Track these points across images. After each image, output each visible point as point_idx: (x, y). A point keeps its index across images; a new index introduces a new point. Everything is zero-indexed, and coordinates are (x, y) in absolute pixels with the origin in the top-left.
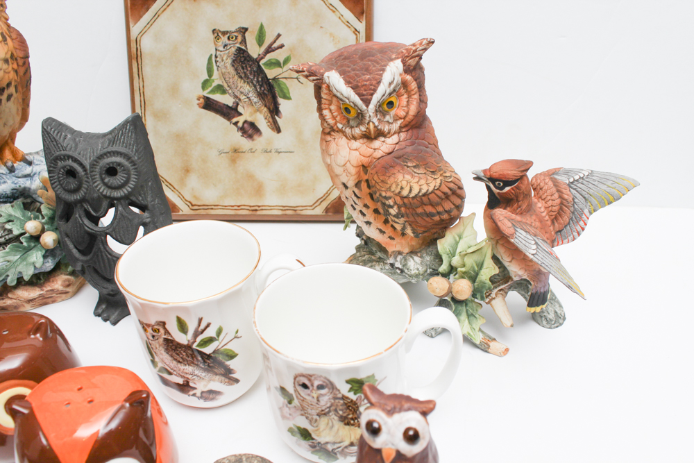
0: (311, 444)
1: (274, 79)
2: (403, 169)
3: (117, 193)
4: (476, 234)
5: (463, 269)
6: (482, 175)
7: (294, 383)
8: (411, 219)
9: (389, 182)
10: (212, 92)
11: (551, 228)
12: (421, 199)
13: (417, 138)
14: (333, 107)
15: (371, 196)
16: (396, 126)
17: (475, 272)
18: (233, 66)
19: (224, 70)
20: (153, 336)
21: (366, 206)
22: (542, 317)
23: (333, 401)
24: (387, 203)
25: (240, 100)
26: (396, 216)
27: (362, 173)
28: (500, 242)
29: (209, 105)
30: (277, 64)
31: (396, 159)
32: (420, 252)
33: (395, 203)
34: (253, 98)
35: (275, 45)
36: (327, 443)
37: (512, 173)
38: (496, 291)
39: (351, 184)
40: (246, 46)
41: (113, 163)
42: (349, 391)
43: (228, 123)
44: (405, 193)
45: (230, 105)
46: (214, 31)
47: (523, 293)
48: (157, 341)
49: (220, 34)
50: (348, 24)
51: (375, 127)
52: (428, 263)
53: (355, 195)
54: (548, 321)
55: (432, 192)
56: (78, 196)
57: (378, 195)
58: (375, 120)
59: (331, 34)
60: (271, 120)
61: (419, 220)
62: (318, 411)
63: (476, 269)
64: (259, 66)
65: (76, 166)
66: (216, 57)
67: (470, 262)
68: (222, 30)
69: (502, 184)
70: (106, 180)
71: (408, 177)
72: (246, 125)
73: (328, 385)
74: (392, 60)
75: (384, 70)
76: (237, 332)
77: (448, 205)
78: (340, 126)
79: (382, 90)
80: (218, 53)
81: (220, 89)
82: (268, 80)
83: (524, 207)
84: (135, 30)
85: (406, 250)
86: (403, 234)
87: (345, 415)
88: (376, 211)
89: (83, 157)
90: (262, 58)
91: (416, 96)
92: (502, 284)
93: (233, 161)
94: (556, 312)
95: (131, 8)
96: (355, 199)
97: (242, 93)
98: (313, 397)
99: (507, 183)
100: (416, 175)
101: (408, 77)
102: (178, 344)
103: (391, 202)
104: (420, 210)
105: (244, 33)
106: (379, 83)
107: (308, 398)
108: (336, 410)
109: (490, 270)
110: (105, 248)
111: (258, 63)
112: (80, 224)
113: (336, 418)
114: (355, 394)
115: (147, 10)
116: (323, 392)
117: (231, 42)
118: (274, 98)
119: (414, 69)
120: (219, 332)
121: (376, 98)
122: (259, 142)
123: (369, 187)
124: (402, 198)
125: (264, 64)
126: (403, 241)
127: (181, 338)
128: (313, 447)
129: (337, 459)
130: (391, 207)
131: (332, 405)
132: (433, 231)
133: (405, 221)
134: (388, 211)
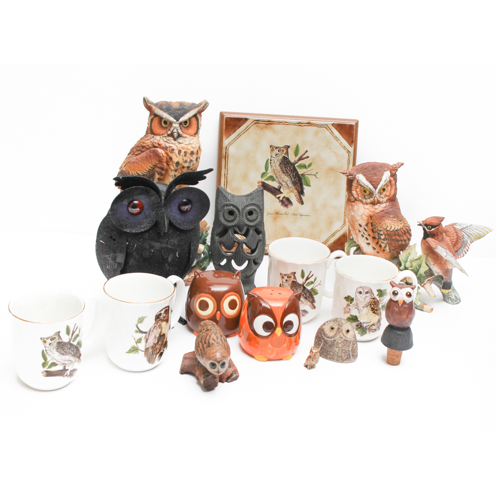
0: (357, 324)
1: (302, 175)
2: (388, 218)
3: (252, 224)
4: (416, 253)
5: (411, 268)
6: (422, 223)
7: (356, 292)
8: (389, 242)
9: (382, 223)
10: (267, 179)
11: (453, 249)
12: (395, 232)
13: (393, 205)
14: (358, 190)
15: (373, 231)
16: (385, 199)
17: (417, 269)
18: (280, 166)
19: (274, 168)
20: (286, 281)
21: (369, 235)
22: (448, 298)
23: (370, 300)
24: (380, 233)
25: (282, 185)
26: (383, 240)
27: (370, 219)
28: (429, 255)
29: (264, 186)
30: (304, 166)
31: (384, 214)
33: (384, 233)
34: (290, 184)
35: (304, 156)
36: (364, 323)
37: (435, 222)
38: (426, 280)
39: (363, 224)
40: (288, 156)
41: (252, 209)
42: (377, 295)
43: (274, 197)
44: (388, 229)
45: (276, 187)
46: (271, 146)
47: (439, 284)
48: (288, 283)
49: (274, 148)
50: (344, 148)
51: (377, 199)
53: (365, 230)
54: (452, 300)
55: (400, 230)
56: (233, 224)
57: (376, 229)
58: (377, 196)
59: (335, 153)
60: (298, 197)
61: (393, 243)
62: (363, 305)
64: (294, 167)
65: (234, 209)
66: (271, 160)
67: (415, 264)
68: (275, 146)
69: (430, 227)
70: (248, 217)
71: (390, 222)
72: (284, 199)
73: (369, 292)
74: (385, 171)
75: (383, 175)
76: (320, 282)
77: (405, 238)
78: (360, 198)
79: (382, 183)
80: (272, 158)
81: (272, 178)
82: (299, 175)
83: (440, 239)
84: (226, 142)
86: (384, 250)
87: (374, 307)
88: (374, 238)
89: (238, 205)
90: (296, 163)
91: (394, 187)
92: (430, 277)
93: (275, 219)
94: (456, 296)
95: (225, 130)
96: (365, 232)
97: (283, 181)
98: (363, 298)
99: (433, 227)
100: (393, 221)
101: (392, 179)
102: (298, 284)
103: (382, 233)
104: (394, 238)
105: (288, 149)
106: (381, 180)
107: (361, 299)
108: (371, 305)
109: (423, 269)
110: (242, 250)
111: (294, 165)
112: (232, 238)
113: (370, 309)
114: (379, 297)
115: (235, 132)
116: (367, 295)
117: (280, 153)
118: (301, 185)
119: (394, 176)
120: (315, 279)
121: (379, 187)
122: (291, 209)
123: (372, 226)
124: (387, 231)
125: (297, 166)
126: (383, 255)
127: (300, 281)
128: (357, 326)
129: (366, 333)
130: (382, 235)
131: (370, 302)
132: (397, 250)
133: (387, 243)
134: (380, 237)
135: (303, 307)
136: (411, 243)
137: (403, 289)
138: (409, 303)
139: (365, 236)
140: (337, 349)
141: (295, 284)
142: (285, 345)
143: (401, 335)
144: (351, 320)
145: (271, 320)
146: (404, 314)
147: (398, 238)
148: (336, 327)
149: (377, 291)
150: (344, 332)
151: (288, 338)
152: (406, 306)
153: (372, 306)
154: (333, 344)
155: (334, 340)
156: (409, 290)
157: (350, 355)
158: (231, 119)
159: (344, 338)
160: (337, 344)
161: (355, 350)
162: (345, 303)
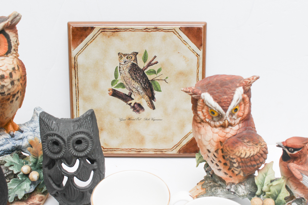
1: (152, 80)
2: (242, 144)
3: (81, 154)
4: (274, 173)
5: (269, 193)
6: (281, 145)
8: (244, 169)
9: (235, 151)
10: (117, 87)
12: (250, 158)
13: (247, 126)
14: (204, 111)
15: (224, 157)
16: (238, 121)
18: (129, 73)
19: (124, 75)
21: (220, 161)
24: (233, 161)
25: (133, 91)
26: (237, 168)
27: (219, 145)
28: (290, 179)
29: (115, 94)
30: (154, 72)
31: (238, 139)
32: (244, 182)
33: (237, 161)
34: (140, 90)
35: (153, 62)
37: (298, 144)
38: (286, 204)
39: (213, 150)
40: (137, 62)
41: (80, 138)
43: (126, 104)
44: (243, 156)
45: (127, 94)
46: (119, 54)
49: (122, 56)
50: (193, 51)
51: (228, 122)
52: (248, 188)
53: (215, 156)
55: (256, 154)
56: (59, 156)
57: (228, 157)
58: (228, 119)
59: (184, 56)
60: (150, 102)
61: (248, 169)
63: (277, 193)
64: (144, 73)
65: (59, 139)
66: (120, 68)
67: (273, 189)
68: (123, 53)
69: (293, 150)
70: (76, 147)
71: (245, 148)
72: (135, 105)
74: (237, 87)
75: (234, 93)
78: (207, 120)
79: (233, 104)
80: (121, 66)
81: (122, 85)
82: (149, 81)
83: (303, 161)
84: (74, 52)
85: (237, 182)
86: (237, 175)
88: (225, 164)
89: (63, 134)
90: (146, 69)
91: (248, 105)
92: (290, 201)
93: (128, 124)
95: (72, 40)
96: (214, 158)
97: (134, 87)
99: (295, 149)
100: (248, 146)
101: (245, 96)
103: (235, 161)
104: (249, 164)
105: (136, 55)
106: (232, 100)
109: (284, 194)
110: (73, 184)
111: (143, 71)
115: (82, 41)
117: (128, 60)
118: (152, 90)
119: (247, 92)
121: (231, 108)
122: (143, 114)
123: (223, 152)
124: (241, 158)
125: (147, 72)
126: (236, 178)
130: (235, 163)
133: (241, 170)
134: (233, 165)
139: (215, 162)
147: (254, 163)
158: (77, 29)
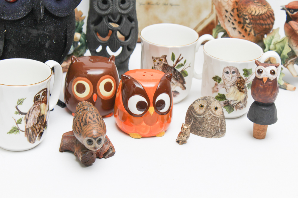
0: (224, 102)
2: (253, 3)
3: (125, 12)
4: (280, 36)
6: (284, 7)
7: (223, 72)
8: (254, 26)
9: (247, 8)
12: (259, 17)
15: (238, 16)
17: (280, 51)
20: (158, 64)
21: (235, 20)
23: (237, 79)
24: (245, 17)
26: (249, 24)
27: (235, 5)
28: (292, 37)
33: (249, 18)
36: (231, 101)
37: (297, 6)
38: (289, 61)
39: (230, 10)
42: (243, 75)
44: (253, 13)
48: (159, 66)
53: (231, 15)
55: (264, 14)
56: (107, 12)
57: (242, 14)
61: (257, 27)
62: (230, 84)
63: (281, 50)
67: (278, 46)
69: (293, 11)
70: (121, 6)
71: (255, 6)
73: (236, 71)
76: (190, 64)
77: (269, 22)
86: (249, 34)
87: (240, 86)
88: (240, 23)
92: (292, 58)
96: (231, 17)
98: (230, 77)
99: (295, 10)
100: (258, 6)
102: (169, 66)
103: (247, 17)
104: (258, 22)
107: (228, 78)
108: (237, 84)
109: (286, 51)
110: (116, 37)
112: (106, 25)
113: (237, 87)
114: (245, 76)
116: (234, 74)
120: (185, 62)
123: (238, 11)
124: (252, 15)
127: (171, 63)
128: (225, 104)
129: (233, 110)
130: (247, 19)
131: (236, 81)
132: (262, 34)
133: (252, 27)
134: (245, 21)
135: (174, 88)
136: (275, 27)
137: (267, 67)
138: (273, 80)
139: (231, 21)
140: (206, 125)
141: (166, 67)
142: (158, 123)
143: (265, 110)
144: (219, 99)
145: (144, 99)
146: (268, 91)
147: (262, 22)
148: (205, 105)
149: (243, 70)
150: (213, 109)
151: (160, 116)
152: (270, 83)
153: (239, 85)
154: (202, 121)
155: (204, 117)
156: (273, 68)
157: (218, 130)
159: (213, 115)
160: (207, 120)
161: (223, 125)
162: (214, 82)
